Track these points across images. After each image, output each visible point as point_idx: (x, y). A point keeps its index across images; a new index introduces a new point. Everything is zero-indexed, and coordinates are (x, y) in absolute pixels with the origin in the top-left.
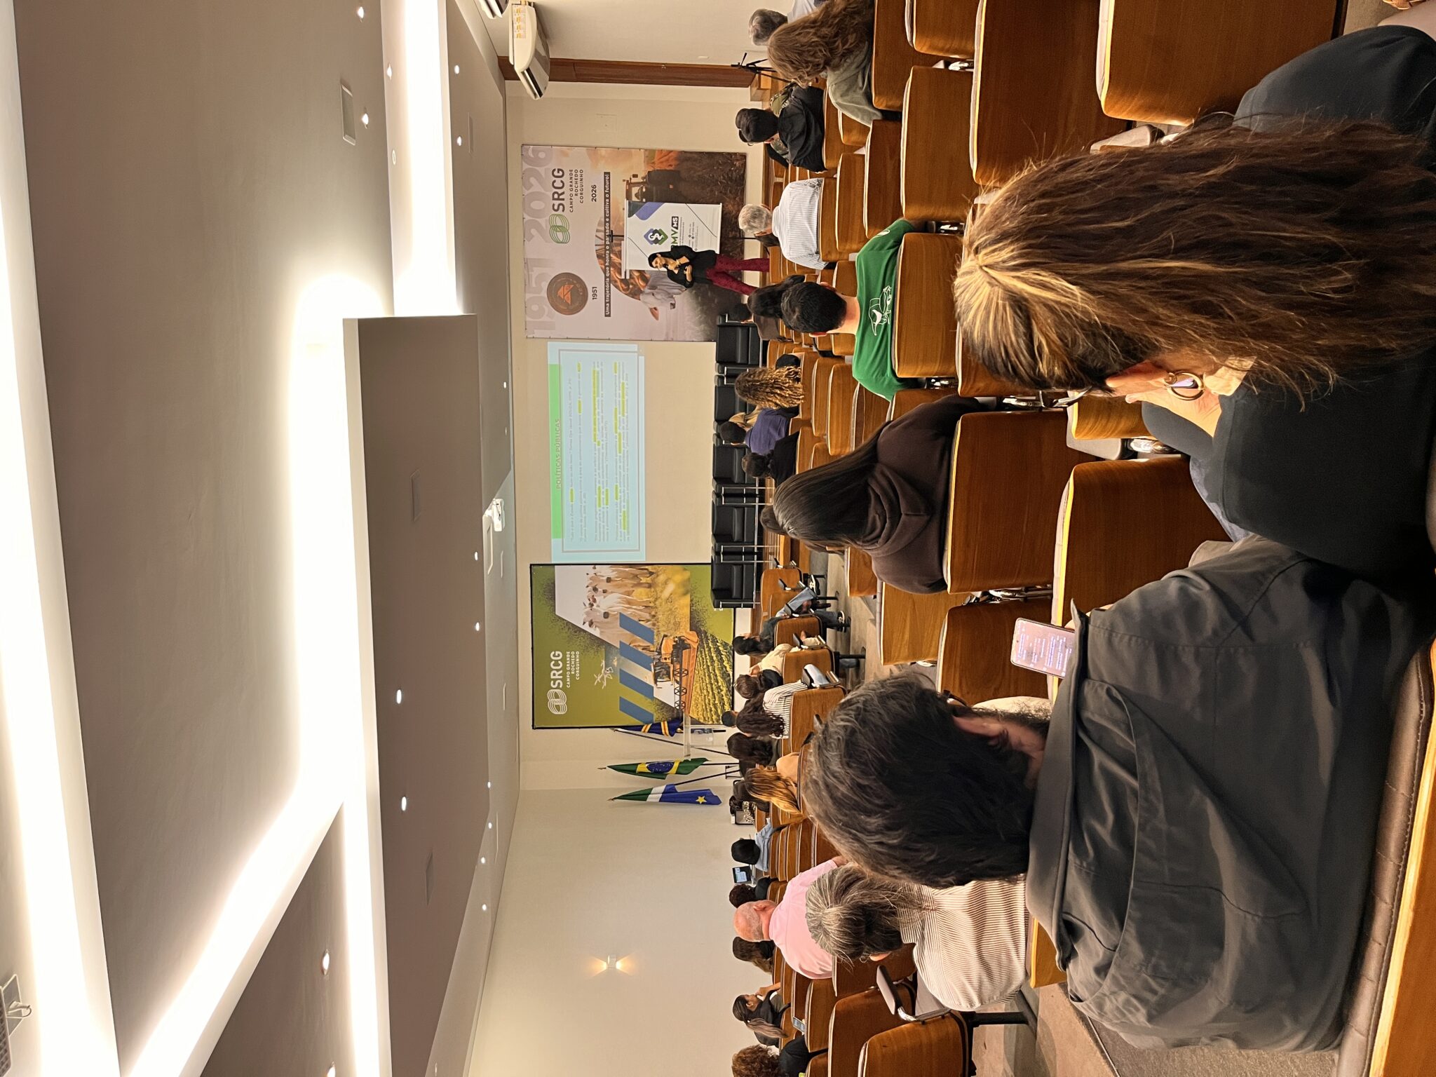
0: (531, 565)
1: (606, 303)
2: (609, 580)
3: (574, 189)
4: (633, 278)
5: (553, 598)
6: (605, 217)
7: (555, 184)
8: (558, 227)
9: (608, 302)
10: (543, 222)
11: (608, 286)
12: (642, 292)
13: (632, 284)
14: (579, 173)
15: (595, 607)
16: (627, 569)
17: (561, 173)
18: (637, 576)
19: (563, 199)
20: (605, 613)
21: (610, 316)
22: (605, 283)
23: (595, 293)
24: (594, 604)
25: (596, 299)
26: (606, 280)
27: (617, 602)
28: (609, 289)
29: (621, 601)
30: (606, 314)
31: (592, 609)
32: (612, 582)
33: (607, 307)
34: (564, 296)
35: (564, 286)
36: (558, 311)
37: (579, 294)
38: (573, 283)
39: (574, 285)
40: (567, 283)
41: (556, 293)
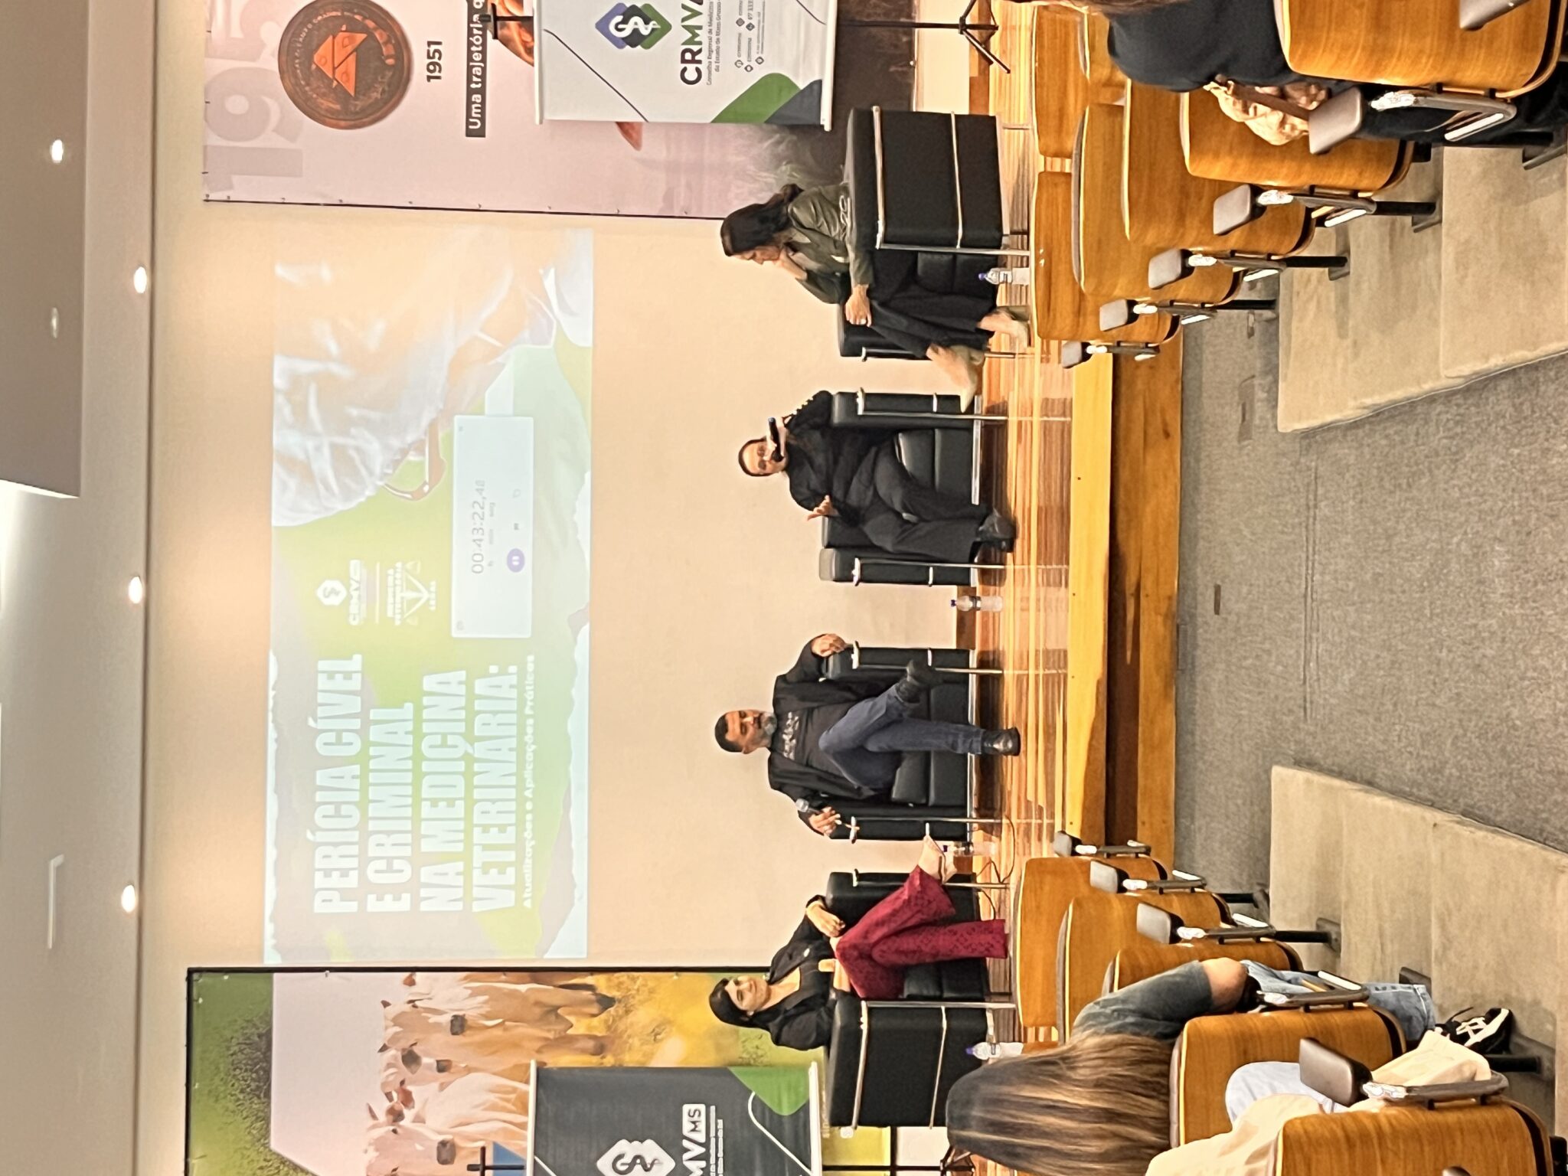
0: (191, 972)
1: (470, 92)
2: (459, 1025)
5: (263, 1089)
9: (476, 89)
11: (477, 39)
15: (406, 1123)
16: (523, 988)
18: (554, 1009)
20: (443, 1144)
21: (483, 136)
22: (470, 34)
23: (434, 64)
24: (406, 1112)
25: (438, 78)
26: (473, 23)
27: (484, 1104)
28: (480, 49)
29: (497, 1100)
30: (471, 127)
31: (399, 1130)
32: (468, 1032)
33: (474, 106)
34: (334, 69)
35: (334, 38)
36: (310, 117)
37: (383, 62)
38: (365, 29)
39: (364, 36)
40: (344, 28)
41: (311, 61)
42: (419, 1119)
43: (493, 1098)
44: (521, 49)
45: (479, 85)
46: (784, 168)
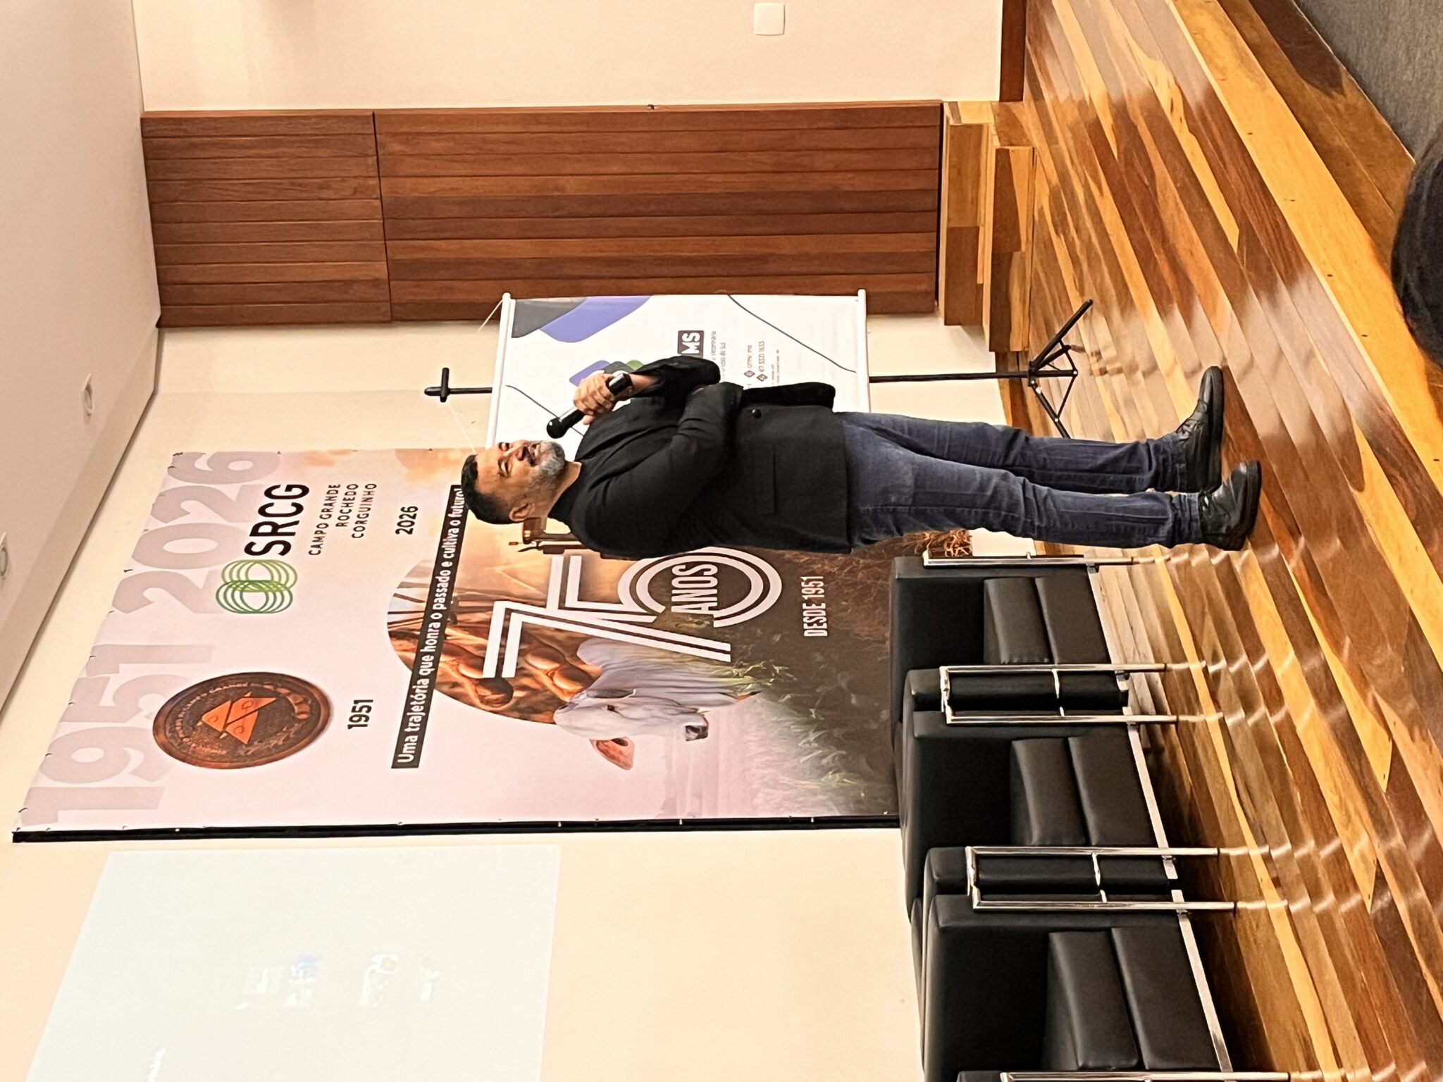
1: (402, 736)
3: (336, 513)
4: (529, 675)
6: (440, 559)
7: (268, 510)
8: (252, 582)
9: (412, 732)
10: (197, 576)
11: (420, 693)
12: (562, 705)
13: (523, 688)
14: (361, 492)
17: (297, 491)
19: (292, 534)
21: (417, 766)
22: (411, 691)
23: (360, 716)
25: (366, 726)
26: (416, 684)
28: (423, 702)
30: (399, 761)
33: (406, 745)
34: (226, 725)
35: (233, 703)
36: (183, 760)
37: (293, 718)
38: (277, 695)
39: (273, 699)
40: (248, 695)
41: (200, 719)
44: (477, 701)
45: (418, 729)
46: (830, 777)
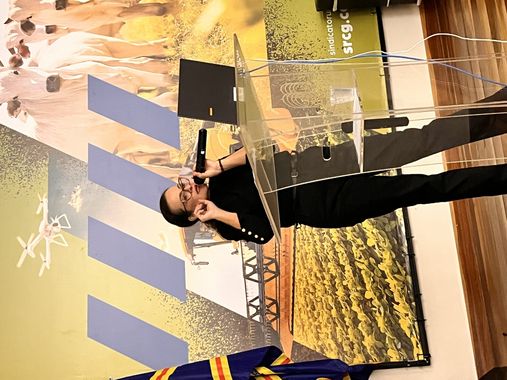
2: (61, 3)
20: (51, 78)
24: (23, 59)
27: (80, 51)
29: (91, 48)
31: (19, 72)
32: (68, 8)
42: (34, 64)
43: (87, 47)
